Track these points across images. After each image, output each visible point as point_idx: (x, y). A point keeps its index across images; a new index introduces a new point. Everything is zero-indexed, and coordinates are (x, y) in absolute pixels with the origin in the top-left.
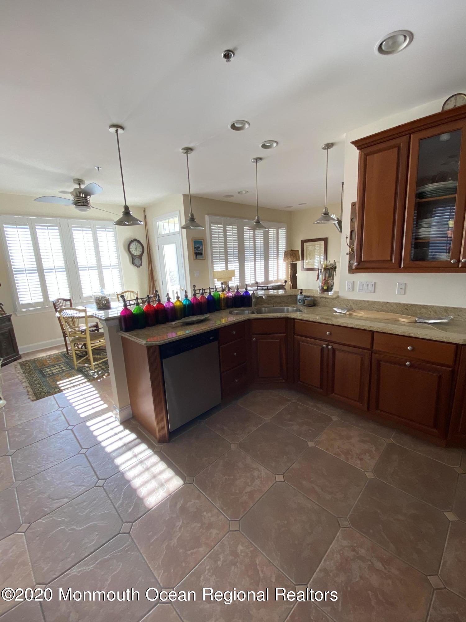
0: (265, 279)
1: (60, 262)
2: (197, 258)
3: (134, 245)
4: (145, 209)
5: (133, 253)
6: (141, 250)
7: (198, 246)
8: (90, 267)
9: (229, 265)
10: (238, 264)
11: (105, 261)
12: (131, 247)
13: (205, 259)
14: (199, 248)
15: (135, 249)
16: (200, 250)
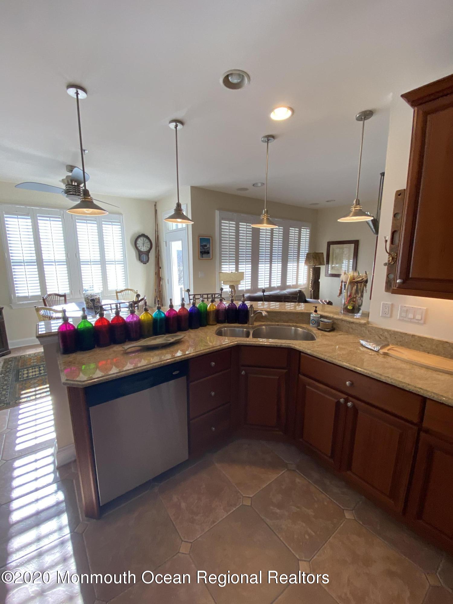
0: (281, 283)
1: (61, 256)
2: (203, 258)
3: (141, 240)
4: (156, 203)
5: (139, 248)
6: (149, 246)
7: (204, 244)
8: (92, 262)
9: (240, 266)
10: (250, 266)
11: (109, 256)
12: (138, 242)
13: (212, 259)
14: (206, 246)
15: (142, 245)
16: (206, 249)
